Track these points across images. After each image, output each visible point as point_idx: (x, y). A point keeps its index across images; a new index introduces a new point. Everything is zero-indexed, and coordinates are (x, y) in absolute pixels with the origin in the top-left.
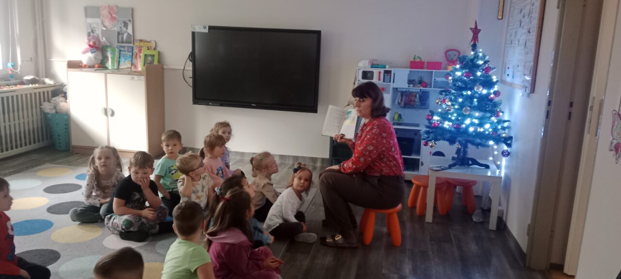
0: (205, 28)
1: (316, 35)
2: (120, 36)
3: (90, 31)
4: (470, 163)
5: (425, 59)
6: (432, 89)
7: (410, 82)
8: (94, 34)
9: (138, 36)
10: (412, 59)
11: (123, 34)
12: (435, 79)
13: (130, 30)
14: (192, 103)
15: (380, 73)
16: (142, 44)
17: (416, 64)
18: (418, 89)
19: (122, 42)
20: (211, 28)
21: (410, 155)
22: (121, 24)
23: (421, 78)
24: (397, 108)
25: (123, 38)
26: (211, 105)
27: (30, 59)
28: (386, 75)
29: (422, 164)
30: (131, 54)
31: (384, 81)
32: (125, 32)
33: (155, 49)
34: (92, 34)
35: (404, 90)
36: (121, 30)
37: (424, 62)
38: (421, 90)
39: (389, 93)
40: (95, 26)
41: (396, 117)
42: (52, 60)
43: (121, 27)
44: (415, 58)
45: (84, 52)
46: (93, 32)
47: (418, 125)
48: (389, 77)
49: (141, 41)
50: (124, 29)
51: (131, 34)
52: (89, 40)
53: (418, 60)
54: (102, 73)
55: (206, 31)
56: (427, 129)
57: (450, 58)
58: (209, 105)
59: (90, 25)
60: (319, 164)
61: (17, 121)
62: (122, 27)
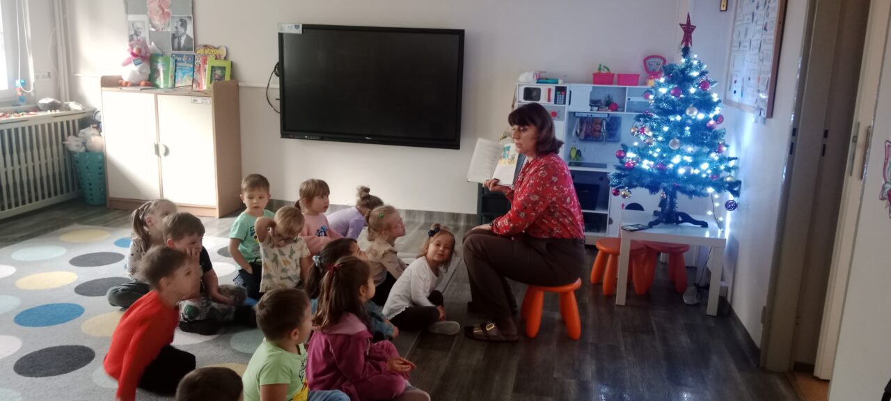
0: (297, 27)
1: (457, 37)
2: (176, 40)
3: (133, 32)
4: (680, 219)
5: (615, 70)
6: (625, 113)
7: (594, 103)
8: (139, 38)
9: (202, 40)
10: (596, 71)
11: (180, 37)
12: (629, 99)
13: (190, 31)
14: (280, 135)
15: (549, 90)
16: (207, 51)
17: (601, 78)
18: (604, 114)
19: (179, 49)
20: (305, 27)
21: (594, 210)
22: (177, 22)
23: (609, 97)
24: (574, 142)
25: (179, 43)
26: (307, 139)
27: (47, 75)
28: (558, 93)
29: (611, 222)
30: (192, 66)
31: (555, 103)
32: (183, 35)
33: (226, 58)
34: (135, 38)
35: (585, 115)
36: (177, 32)
37: (614, 75)
38: (608, 114)
39: (563, 120)
40: (139, 25)
41: (573, 154)
42: (79, 75)
43: (176, 28)
44: (600, 69)
45: (125, 64)
46: (137, 35)
47: (604, 166)
48: (563, 96)
49: (206, 46)
50: (181, 30)
51: (192, 36)
52: (132, 47)
53: (604, 71)
54: (152, 93)
55: (299, 31)
56: (618, 172)
57: (651, 69)
58: (304, 139)
59: (133, 25)
60: (462, 223)
61: (30, 164)
62: (179, 26)
